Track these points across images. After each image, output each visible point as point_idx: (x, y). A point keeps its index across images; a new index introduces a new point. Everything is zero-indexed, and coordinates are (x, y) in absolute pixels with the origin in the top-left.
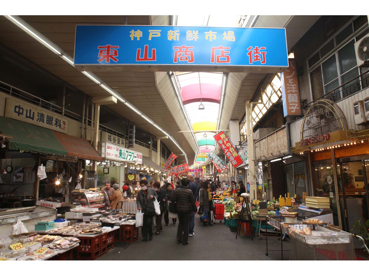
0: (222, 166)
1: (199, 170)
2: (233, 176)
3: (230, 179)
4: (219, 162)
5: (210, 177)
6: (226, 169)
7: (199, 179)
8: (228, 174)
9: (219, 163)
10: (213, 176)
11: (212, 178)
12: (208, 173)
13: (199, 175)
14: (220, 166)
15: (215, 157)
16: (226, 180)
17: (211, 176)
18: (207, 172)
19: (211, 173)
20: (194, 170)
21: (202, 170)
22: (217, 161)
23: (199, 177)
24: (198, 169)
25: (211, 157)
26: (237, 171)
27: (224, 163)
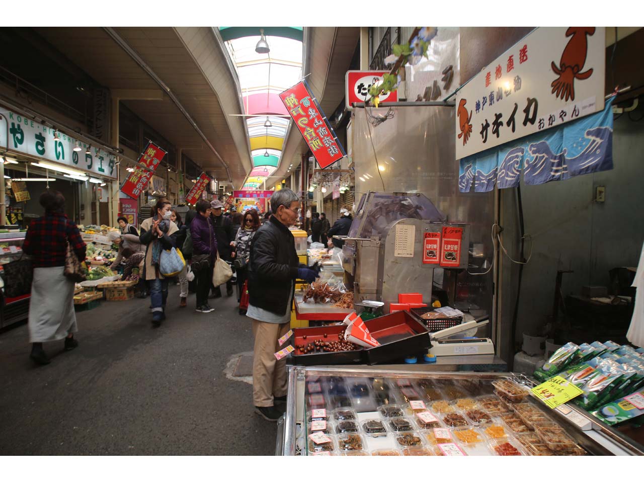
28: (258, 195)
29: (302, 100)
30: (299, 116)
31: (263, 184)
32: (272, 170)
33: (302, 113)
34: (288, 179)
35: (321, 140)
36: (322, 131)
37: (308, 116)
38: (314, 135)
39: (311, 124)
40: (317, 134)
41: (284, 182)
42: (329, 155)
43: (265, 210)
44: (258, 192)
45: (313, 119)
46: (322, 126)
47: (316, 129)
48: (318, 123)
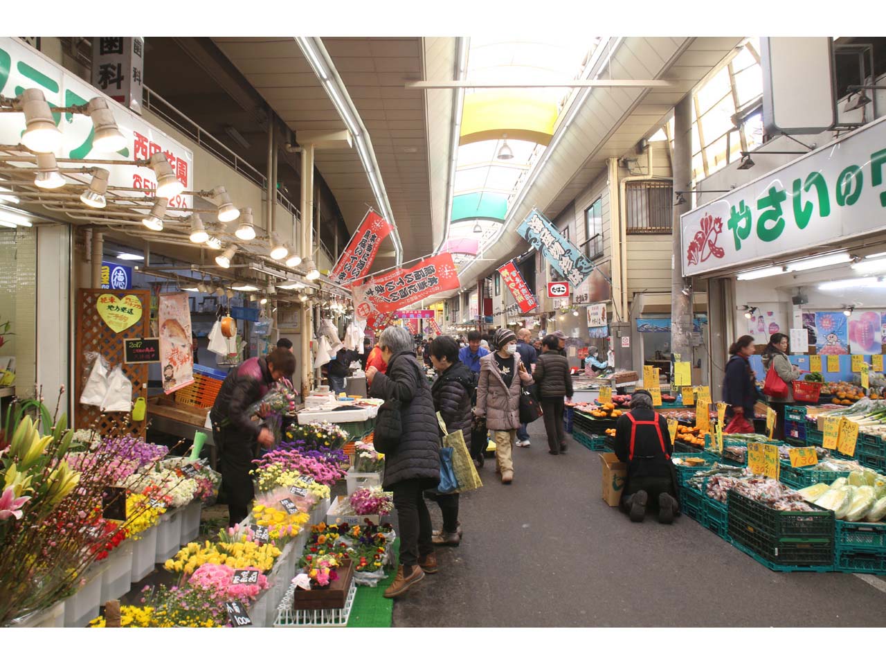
0: (575, 276)
1: (424, 313)
2: (626, 320)
4: (566, 259)
7: (422, 337)
9: (566, 264)
15: (551, 239)
20: (409, 313)
21: (432, 313)
22: (557, 257)
23: (421, 332)
24: (423, 309)
25: (536, 239)
26: (686, 293)
27: (586, 266)
28: (416, 315)
29: (511, 273)
30: (510, 282)
33: (512, 280)
35: (523, 296)
36: (524, 291)
37: (515, 282)
38: (519, 293)
39: (517, 287)
40: (521, 293)
42: (528, 305)
44: (416, 312)
45: (518, 284)
46: (524, 288)
47: (520, 290)
48: (521, 286)
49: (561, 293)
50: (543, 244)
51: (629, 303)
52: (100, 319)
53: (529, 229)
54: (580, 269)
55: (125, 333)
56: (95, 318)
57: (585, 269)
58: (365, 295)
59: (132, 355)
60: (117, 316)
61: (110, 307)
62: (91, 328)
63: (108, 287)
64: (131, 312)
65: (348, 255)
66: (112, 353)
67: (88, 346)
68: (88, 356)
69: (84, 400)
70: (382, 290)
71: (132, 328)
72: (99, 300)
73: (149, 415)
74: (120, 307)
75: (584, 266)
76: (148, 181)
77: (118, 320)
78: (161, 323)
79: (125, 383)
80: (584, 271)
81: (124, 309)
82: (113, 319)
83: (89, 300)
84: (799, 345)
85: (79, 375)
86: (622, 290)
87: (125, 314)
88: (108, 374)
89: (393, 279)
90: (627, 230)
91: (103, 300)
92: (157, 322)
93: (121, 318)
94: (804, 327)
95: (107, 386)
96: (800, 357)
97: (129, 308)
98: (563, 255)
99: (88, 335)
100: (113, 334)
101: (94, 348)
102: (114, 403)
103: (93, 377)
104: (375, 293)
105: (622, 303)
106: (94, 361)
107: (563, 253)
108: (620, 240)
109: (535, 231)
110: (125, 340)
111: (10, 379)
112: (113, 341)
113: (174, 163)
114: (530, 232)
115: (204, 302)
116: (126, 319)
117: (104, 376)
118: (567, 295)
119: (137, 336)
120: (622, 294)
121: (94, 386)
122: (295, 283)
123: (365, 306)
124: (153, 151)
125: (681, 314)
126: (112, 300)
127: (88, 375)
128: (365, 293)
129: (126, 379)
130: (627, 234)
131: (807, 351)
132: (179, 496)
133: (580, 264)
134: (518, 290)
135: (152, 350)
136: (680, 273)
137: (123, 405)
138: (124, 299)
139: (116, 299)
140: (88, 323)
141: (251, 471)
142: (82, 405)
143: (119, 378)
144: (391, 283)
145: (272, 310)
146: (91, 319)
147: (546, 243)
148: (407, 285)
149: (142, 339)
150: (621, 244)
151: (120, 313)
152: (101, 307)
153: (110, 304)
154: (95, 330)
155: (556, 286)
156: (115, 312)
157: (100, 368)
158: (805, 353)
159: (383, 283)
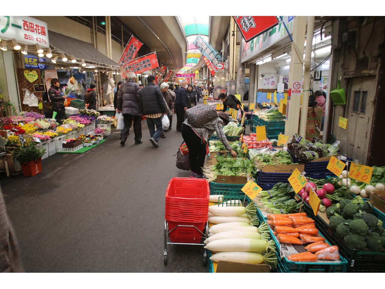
0: (216, 62)
1: (191, 75)
2: (234, 79)
3: (228, 83)
4: (212, 54)
5: (203, 83)
6: (223, 68)
8: (225, 77)
9: (212, 56)
10: (207, 81)
11: (205, 84)
12: (201, 79)
13: (191, 82)
14: (214, 61)
15: (205, 47)
16: (223, 86)
17: (204, 81)
18: (200, 77)
19: (205, 78)
20: (185, 75)
21: (194, 75)
22: (208, 54)
23: (191, 83)
24: (190, 73)
25: (199, 47)
26: (241, 69)
27: (220, 58)
30: (207, 63)
31: (189, 70)
32: (194, 64)
34: (202, 68)
35: (213, 68)
37: (209, 63)
41: (200, 69)
42: (214, 72)
43: (189, 83)
44: (187, 74)
47: (211, 66)
49: (221, 68)
50: (202, 49)
51: (236, 72)
52: (26, 78)
53: (197, 43)
54: (217, 58)
55: (34, 83)
56: (24, 78)
57: (219, 59)
58: (125, 70)
59: (37, 90)
60: (30, 77)
61: (28, 74)
62: (23, 81)
63: (37, 66)
64: (35, 76)
65: (125, 54)
66: (31, 89)
67: (23, 87)
68: (23, 90)
69: (24, 103)
70: (131, 68)
71: (36, 81)
72: (24, 72)
73: (44, 107)
74: (31, 74)
75: (219, 58)
76: (30, 36)
77: (31, 79)
78: (46, 80)
79: (35, 98)
80: (218, 59)
81: (32, 75)
82: (29, 78)
83: (22, 72)
84: (281, 89)
85: (22, 96)
86: (233, 67)
87: (33, 77)
88: (30, 95)
89: (135, 63)
90: (236, 43)
91: (26, 72)
92: (45, 79)
93: (32, 78)
94: (283, 83)
95: (30, 99)
96: (281, 94)
97: (34, 75)
98: (211, 53)
99: (23, 83)
100: (30, 83)
101: (25, 87)
102: (33, 104)
103: (26, 96)
104: (128, 69)
105: (233, 72)
106: (25, 91)
107: (211, 52)
108: (234, 47)
109: (199, 44)
110: (34, 85)
111: (2, 97)
112: (30, 85)
113: (39, 28)
114: (197, 44)
115: (74, 71)
116: (33, 78)
117: (29, 96)
118: (223, 69)
119: (37, 84)
120: (233, 69)
121: (26, 99)
122: (89, 66)
123: (125, 74)
124: (31, 25)
125: (240, 77)
126: (28, 72)
127: (24, 95)
128: (125, 69)
129: (35, 97)
130: (236, 45)
131: (283, 92)
132: (44, 126)
133: (217, 57)
134: (210, 66)
135: (42, 88)
136: (240, 62)
137: (36, 105)
138: (32, 72)
139: (30, 72)
140: (23, 80)
141: (62, 120)
142: (24, 105)
143: (33, 96)
144: (134, 65)
145: (95, 74)
146: (23, 78)
147: (204, 48)
148: (140, 66)
149: (39, 85)
150: (234, 49)
151: (32, 76)
152: (25, 74)
153: (28, 73)
154: (25, 82)
155: (219, 65)
156: (30, 76)
157: (27, 93)
158: (283, 93)
159: (131, 65)
